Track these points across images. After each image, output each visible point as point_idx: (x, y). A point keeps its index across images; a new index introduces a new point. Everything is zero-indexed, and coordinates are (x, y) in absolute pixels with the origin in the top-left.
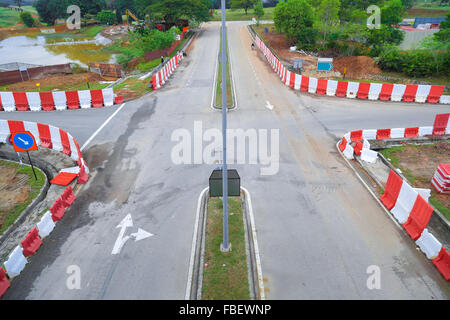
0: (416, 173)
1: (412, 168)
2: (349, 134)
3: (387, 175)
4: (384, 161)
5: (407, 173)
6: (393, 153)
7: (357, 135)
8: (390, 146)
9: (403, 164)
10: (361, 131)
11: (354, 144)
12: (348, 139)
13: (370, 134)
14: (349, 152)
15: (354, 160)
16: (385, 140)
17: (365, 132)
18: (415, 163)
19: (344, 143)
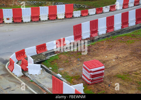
0: (71, 74)
1: (68, 70)
2: (14, 54)
3: (51, 80)
4: (47, 71)
5: (65, 76)
6: (52, 62)
7: (21, 54)
8: (48, 57)
9: (61, 69)
10: (24, 50)
11: (20, 62)
12: (15, 59)
13: (31, 51)
14: (17, 71)
15: (24, 76)
16: (44, 53)
17: (27, 50)
18: (69, 66)
19: (12, 64)
